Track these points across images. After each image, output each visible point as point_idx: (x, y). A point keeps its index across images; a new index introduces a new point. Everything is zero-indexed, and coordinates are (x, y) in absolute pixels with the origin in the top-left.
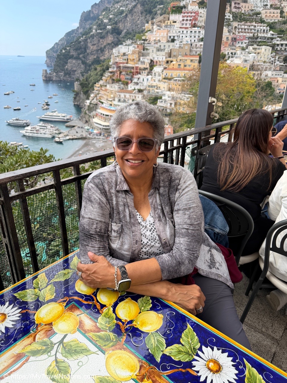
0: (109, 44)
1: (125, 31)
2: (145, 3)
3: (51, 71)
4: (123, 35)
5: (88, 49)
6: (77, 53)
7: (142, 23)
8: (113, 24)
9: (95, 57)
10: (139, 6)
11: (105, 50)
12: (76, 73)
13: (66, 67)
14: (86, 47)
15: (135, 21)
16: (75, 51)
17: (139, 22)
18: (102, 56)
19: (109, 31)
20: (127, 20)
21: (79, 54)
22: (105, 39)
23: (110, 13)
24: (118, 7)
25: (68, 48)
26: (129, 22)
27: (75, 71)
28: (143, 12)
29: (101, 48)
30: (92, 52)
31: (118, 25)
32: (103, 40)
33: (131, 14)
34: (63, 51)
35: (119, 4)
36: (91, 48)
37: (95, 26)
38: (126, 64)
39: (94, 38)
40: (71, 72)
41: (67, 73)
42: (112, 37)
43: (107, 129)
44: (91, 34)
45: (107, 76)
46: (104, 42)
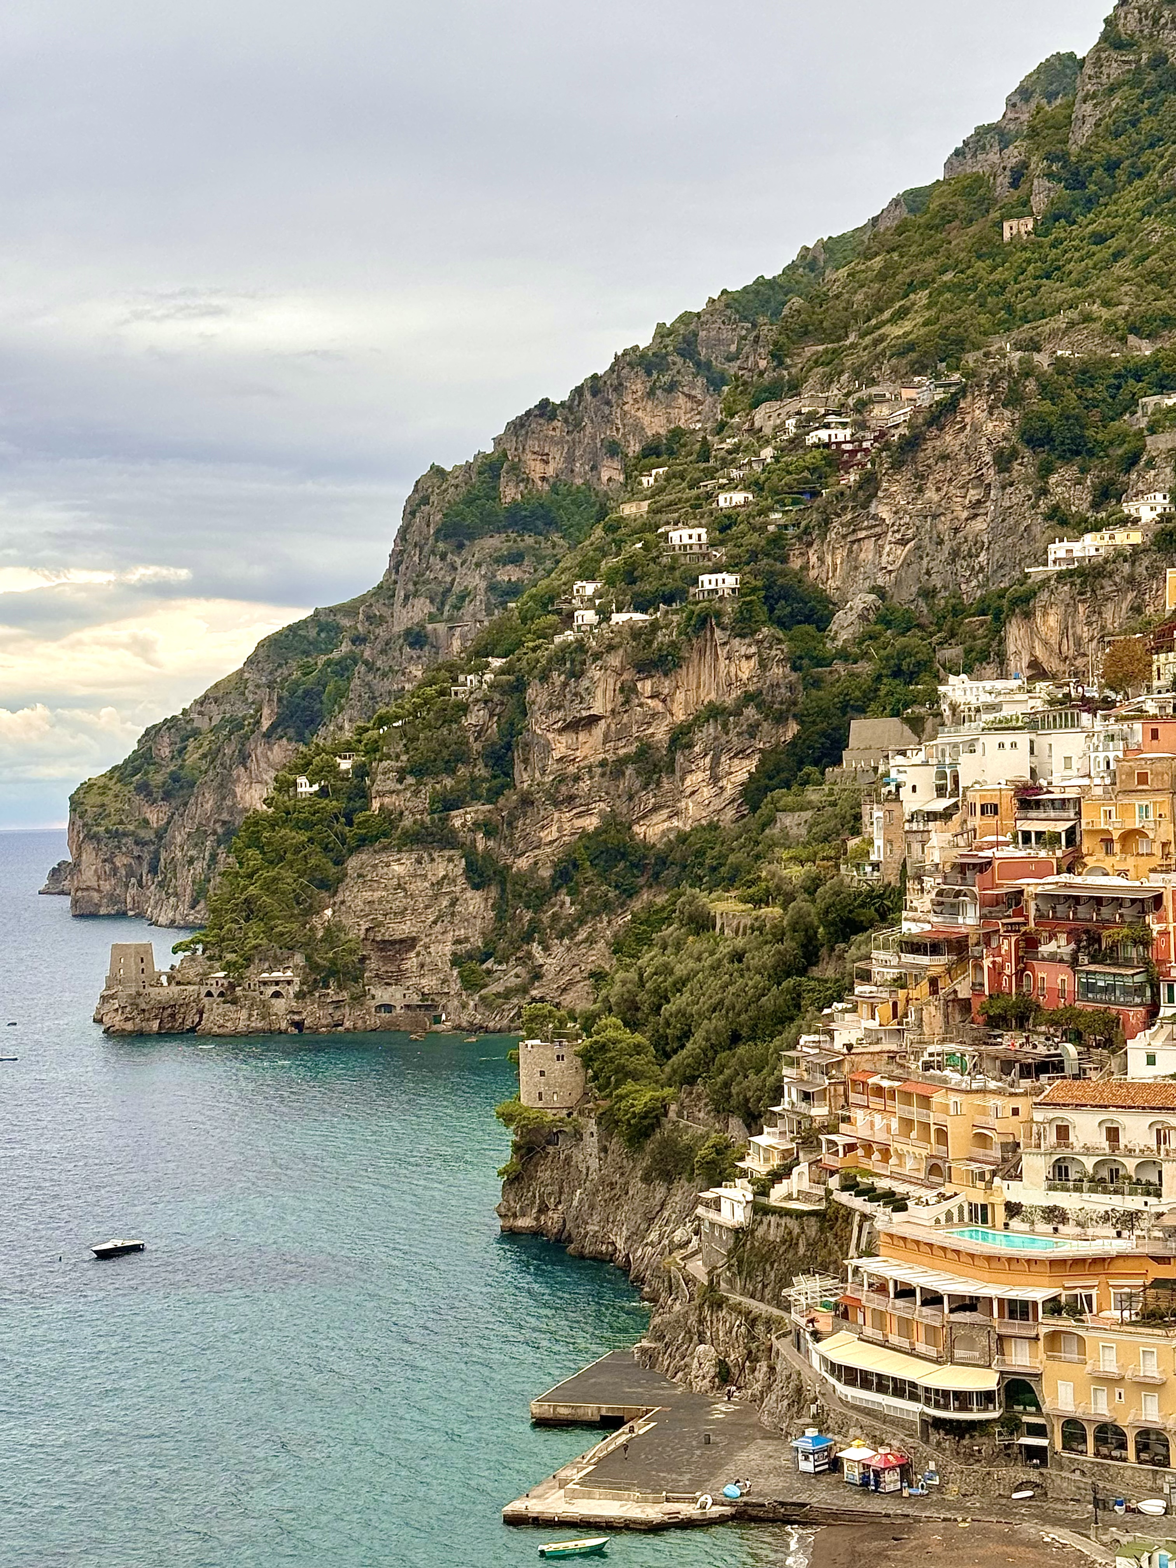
0: (714, 712)
1: (862, 600)
2: (1031, 385)
3: (181, 955)
4: (844, 635)
5: (526, 761)
6: (423, 801)
7: (1012, 530)
8: (754, 556)
9: (591, 823)
10: (977, 409)
11: (679, 758)
12: (411, 962)
13: (329, 912)
14: (509, 747)
15: (943, 525)
16: (410, 780)
17: (979, 525)
18: (655, 809)
19: (718, 614)
20: (875, 517)
21: (445, 807)
22: (687, 676)
23: (711, 474)
24: (781, 428)
25: (345, 765)
26: (889, 537)
27: (409, 943)
28: (1014, 454)
29: (645, 750)
30: (562, 779)
31: (796, 564)
32: (666, 687)
33: (907, 472)
34: (305, 787)
35: (792, 404)
36: (556, 755)
37: (591, 578)
38: (1065, 878)
39: (582, 673)
40: (363, 959)
41: (333, 961)
42: (748, 657)
43: (972, 1425)
44: (558, 639)
45: (891, 974)
46: (671, 695)
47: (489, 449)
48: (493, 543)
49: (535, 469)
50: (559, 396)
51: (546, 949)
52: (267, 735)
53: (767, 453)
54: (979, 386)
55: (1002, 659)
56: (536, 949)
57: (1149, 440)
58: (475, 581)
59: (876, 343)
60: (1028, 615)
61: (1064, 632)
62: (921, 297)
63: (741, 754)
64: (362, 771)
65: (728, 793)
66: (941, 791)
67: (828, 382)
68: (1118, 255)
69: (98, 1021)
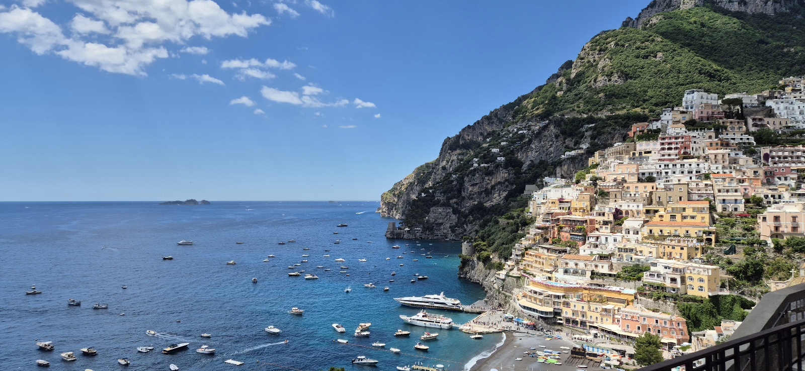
0: (499, 183)
1: (528, 163)
2: (562, 123)
3: (401, 224)
4: (525, 169)
5: (464, 191)
6: (445, 198)
7: (558, 150)
8: (508, 154)
9: (476, 203)
10: (552, 127)
11: (493, 191)
12: (442, 227)
13: (427, 218)
14: (461, 189)
15: (545, 149)
17: (552, 149)
18: (488, 200)
19: (501, 165)
20: (531, 147)
21: (449, 199)
22: (495, 176)
23: (500, 138)
24: (513, 130)
25: (431, 191)
26: (534, 151)
27: (442, 224)
28: (559, 135)
29: (486, 189)
30: (470, 195)
31: (516, 155)
32: (490, 178)
33: (538, 139)
34: (423, 195)
35: (516, 126)
36: (470, 190)
37: (476, 158)
38: (568, 216)
39: (475, 175)
40: (433, 226)
41: (428, 227)
42: (506, 173)
43: (548, 318)
44: (470, 169)
45: (534, 233)
46: (492, 180)
47: (458, 134)
48: (458, 151)
49: (467, 137)
50: (471, 124)
51: (467, 226)
52: (416, 185)
53: (511, 135)
54: (552, 123)
55: (555, 174)
56: (465, 225)
57: (586, 133)
58: (455, 158)
59: (532, 114)
60: (561, 166)
61: (568, 169)
62: (541, 106)
63: (505, 191)
64: (434, 192)
65: (502, 198)
66: (544, 199)
67: (523, 122)
68: (580, 98)
69: (386, 236)
